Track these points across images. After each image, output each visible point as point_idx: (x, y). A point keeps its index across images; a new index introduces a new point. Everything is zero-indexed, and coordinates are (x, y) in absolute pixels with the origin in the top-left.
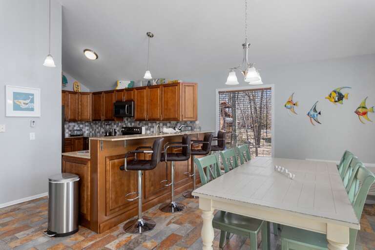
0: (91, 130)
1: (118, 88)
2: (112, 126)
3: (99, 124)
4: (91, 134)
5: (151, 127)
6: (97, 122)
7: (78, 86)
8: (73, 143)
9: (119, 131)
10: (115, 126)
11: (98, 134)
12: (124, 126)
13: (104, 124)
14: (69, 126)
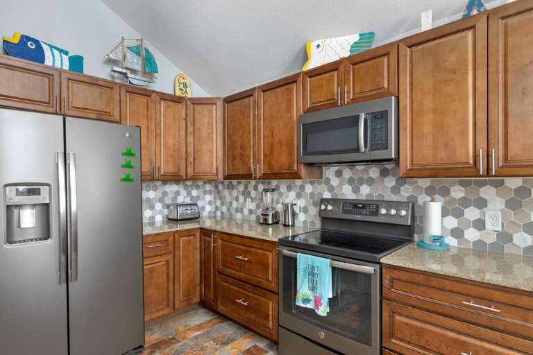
0: (218, 203)
1: (312, 64)
2: (281, 195)
3: (241, 188)
4: (219, 213)
5: (465, 202)
6: (235, 182)
7: (185, 85)
8: (171, 247)
9: (305, 210)
10: (292, 195)
11: (239, 216)
12: (327, 195)
13: (256, 188)
14: (165, 194)
